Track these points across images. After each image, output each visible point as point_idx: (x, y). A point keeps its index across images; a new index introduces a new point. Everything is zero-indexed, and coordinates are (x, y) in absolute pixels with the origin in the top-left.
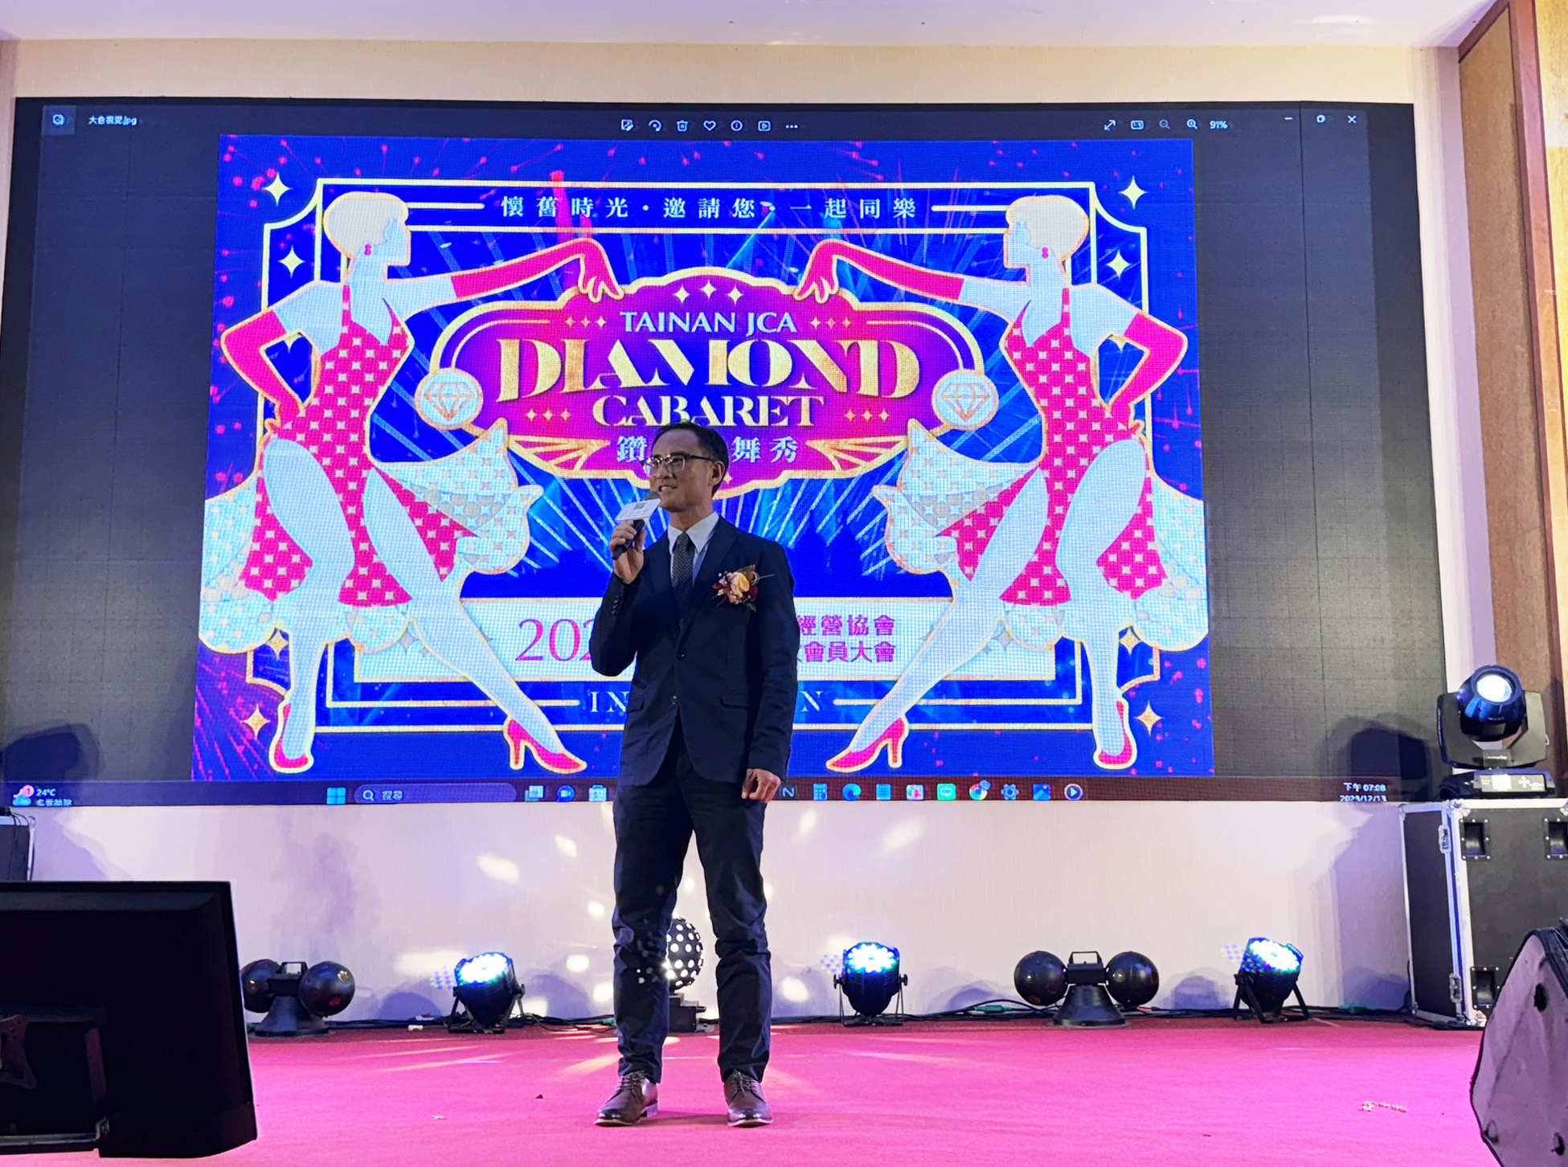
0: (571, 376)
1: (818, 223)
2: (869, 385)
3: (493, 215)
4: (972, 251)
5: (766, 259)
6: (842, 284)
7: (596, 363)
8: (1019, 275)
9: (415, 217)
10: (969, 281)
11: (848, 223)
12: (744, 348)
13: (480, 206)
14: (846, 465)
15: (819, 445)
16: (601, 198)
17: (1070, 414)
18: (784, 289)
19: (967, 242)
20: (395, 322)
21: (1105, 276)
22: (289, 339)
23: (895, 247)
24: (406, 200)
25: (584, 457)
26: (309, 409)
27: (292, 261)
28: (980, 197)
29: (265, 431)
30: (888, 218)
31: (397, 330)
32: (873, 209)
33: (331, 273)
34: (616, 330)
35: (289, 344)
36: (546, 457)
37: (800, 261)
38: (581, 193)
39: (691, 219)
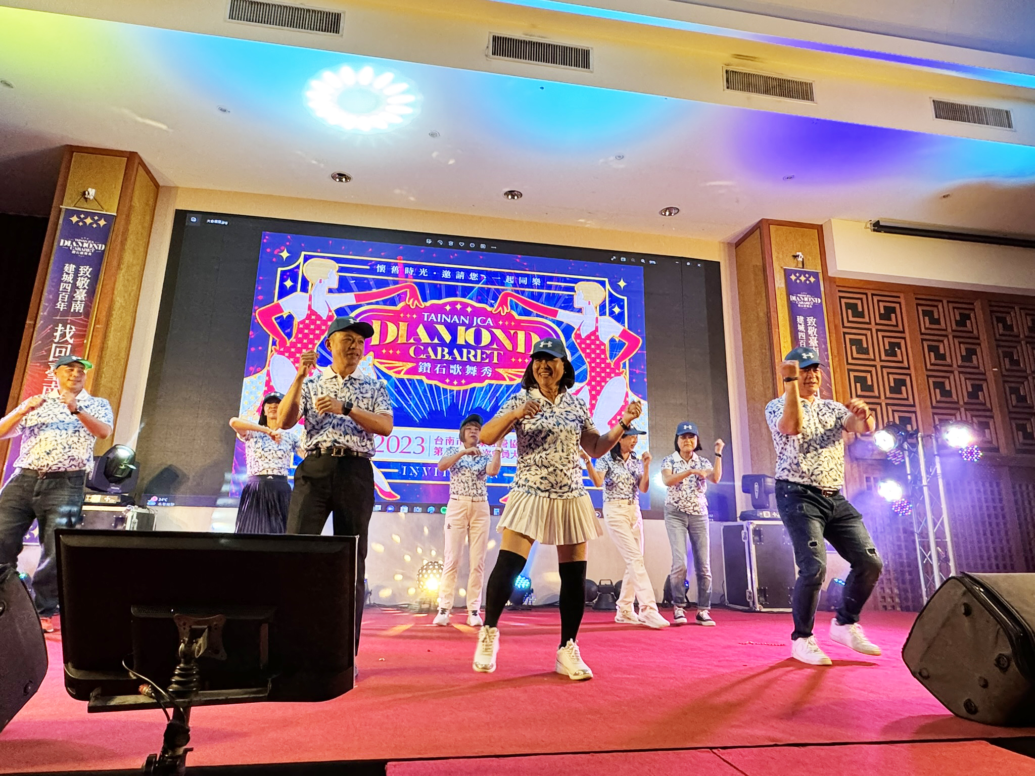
0: (401, 337)
1: (503, 284)
2: (521, 349)
3: (373, 271)
4: (562, 300)
5: (482, 296)
6: (512, 308)
7: (412, 332)
8: (580, 311)
9: (341, 270)
10: (560, 311)
11: (514, 285)
12: (472, 330)
13: (368, 267)
14: (511, 379)
15: (501, 371)
16: (417, 268)
17: (598, 365)
18: (489, 309)
19: (560, 297)
20: (330, 311)
21: (612, 313)
22: (285, 315)
23: (532, 296)
24: (338, 263)
25: (405, 370)
26: (291, 343)
27: (288, 284)
28: (565, 280)
29: (272, 351)
30: (530, 285)
31: (330, 314)
32: (525, 281)
33: (304, 289)
34: (420, 320)
35: (285, 316)
36: (389, 368)
37: (495, 299)
38: (409, 266)
39: (453, 279)
